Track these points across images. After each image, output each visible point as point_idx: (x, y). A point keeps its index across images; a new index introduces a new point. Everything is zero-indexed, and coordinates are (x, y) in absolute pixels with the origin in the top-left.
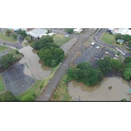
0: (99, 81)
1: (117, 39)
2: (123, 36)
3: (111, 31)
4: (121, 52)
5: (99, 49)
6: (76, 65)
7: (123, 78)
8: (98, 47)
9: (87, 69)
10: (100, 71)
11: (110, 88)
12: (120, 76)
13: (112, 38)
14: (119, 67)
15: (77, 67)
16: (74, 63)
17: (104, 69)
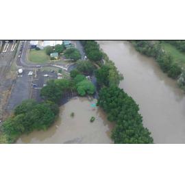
0: (55, 115)
1: (49, 54)
2: (53, 47)
3: (36, 46)
4: (62, 67)
5: (34, 75)
7: (79, 96)
8: (31, 73)
9: (31, 109)
10: (51, 102)
11: (73, 115)
12: (75, 96)
13: (43, 54)
14: (70, 86)
17: (54, 98)
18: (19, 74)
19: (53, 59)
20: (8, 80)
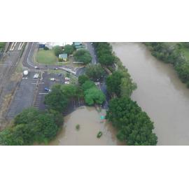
0: (58, 126)
1: (57, 55)
2: (63, 48)
3: (44, 45)
4: (70, 70)
5: (39, 78)
6: (12, 121)
8: (36, 76)
13: (51, 55)
14: (77, 93)
15: (16, 123)
16: (6, 119)
18: (24, 76)
19: (61, 60)
20: (12, 82)
